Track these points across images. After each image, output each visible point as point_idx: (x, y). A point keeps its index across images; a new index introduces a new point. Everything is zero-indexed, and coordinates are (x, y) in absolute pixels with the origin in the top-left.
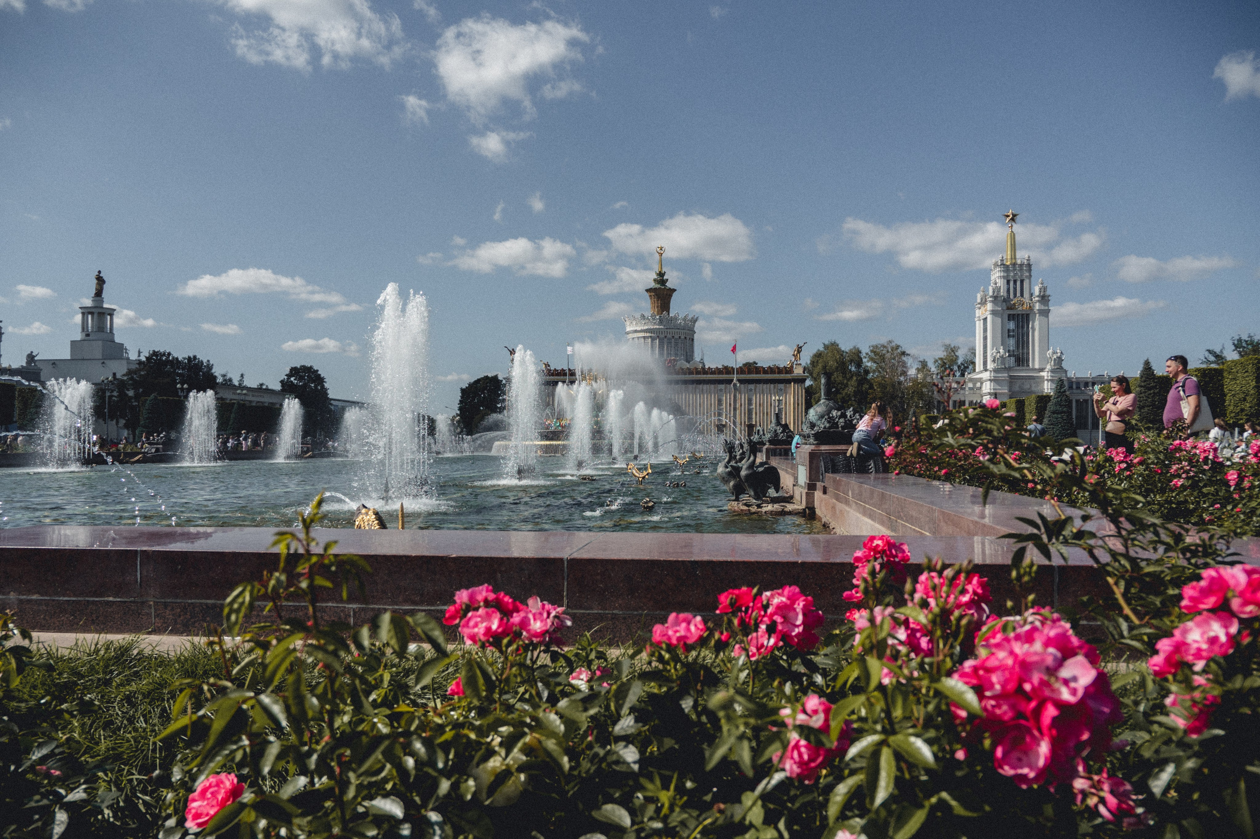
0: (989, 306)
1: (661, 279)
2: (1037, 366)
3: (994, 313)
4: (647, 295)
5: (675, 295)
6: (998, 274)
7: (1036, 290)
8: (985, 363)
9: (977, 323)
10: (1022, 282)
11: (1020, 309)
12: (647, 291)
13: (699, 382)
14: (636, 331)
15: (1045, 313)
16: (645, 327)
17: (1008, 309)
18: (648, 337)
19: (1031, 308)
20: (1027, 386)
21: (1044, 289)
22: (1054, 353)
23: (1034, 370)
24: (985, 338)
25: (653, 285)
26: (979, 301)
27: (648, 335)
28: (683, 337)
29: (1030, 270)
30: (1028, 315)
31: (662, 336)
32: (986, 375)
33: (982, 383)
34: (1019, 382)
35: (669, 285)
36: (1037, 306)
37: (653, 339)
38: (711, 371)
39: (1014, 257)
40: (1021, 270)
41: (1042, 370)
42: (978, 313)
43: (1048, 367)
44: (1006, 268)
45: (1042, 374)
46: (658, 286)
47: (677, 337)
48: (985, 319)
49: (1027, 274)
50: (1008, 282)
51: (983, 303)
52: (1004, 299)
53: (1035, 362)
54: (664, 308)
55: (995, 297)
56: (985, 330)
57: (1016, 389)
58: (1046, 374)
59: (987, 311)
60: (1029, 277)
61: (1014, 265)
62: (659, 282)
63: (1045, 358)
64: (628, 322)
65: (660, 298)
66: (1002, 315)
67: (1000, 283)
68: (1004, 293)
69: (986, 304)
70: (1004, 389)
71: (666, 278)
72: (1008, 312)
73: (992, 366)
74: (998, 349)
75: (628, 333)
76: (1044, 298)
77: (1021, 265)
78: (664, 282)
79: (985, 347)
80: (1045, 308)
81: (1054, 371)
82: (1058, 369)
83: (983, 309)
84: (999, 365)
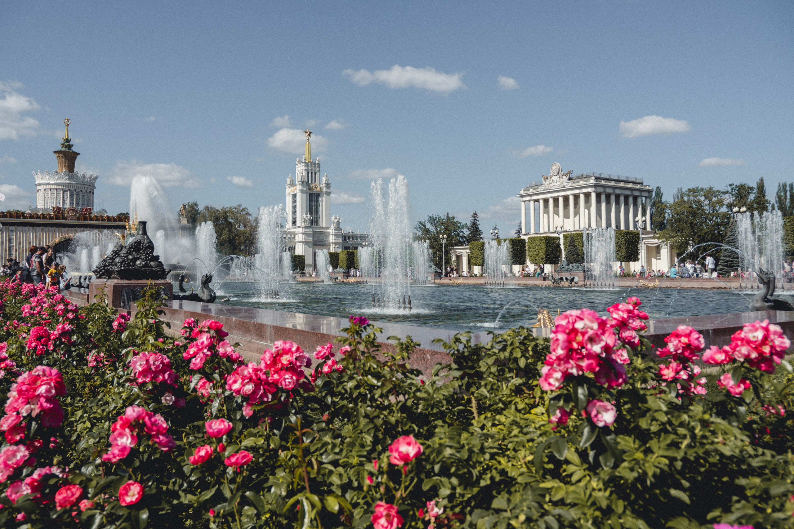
0: (299, 187)
1: (67, 143)
2: (324, 226)
3: (302, 191)
4: (55, 156)
5: (78, 157)
6: (302, 168)
7: (324, 180)
8: (294, 222)
9: (287, 197)
10: (315, 173)
11: (315, 190)
12: (55, 152)
13: (105, 227)
14: (48, 184)
15: (328, 194)
16: (59, 181)
17: (310, 189)
18: (60, 189)
19: (321, 190)
20: (321, 238)
21: (328, 179)
22: (336, 218)
23: (323, 228)
24: (294, 207)
25: (60, 148)
26: (288, 182)
27: (60, 187)
28: (88, 191)
29: (319, 167)
30: (319, 194)
31: (72, 189)
32: (300, 230)
33: (295, 235)
34: (317, 235)
35: (74, 149)
36: (325, 190)
37: (64, 191)
38: (109, 219)
39: (310, 158)
40: (315, 167)
41: (328, 228)
42: (288, 190)
43: (332, 227)
44: (307, 165)
45: (328, 230)
46: (64, 149)
47: (84, 191)
48: (294, 196)
49: (317, 169)
50: (308, 173)
51: (293, 184)
52: (307, 184)
53: (323, 223)
54: (71, 167)
55: (303, 182)
56: (294, 201)
57: (316, 239)
58: (331, 231)
59: (296, 190)
60: (319, 171)
61: (311, 163)
62: (66, 147)
63: (329, 221)
64: (40, 176)
65: (66, 159)
66: (306, 193)
67: (305, 173)
68: (306, 180)
69: (295, 185)
70: (310, 239)
71: (71, 143)
72: (309, 192)
73: (303, 225)
74: (306, 214)
75: (39, 185)
76: (328, 185)
77: (315, 164)
78: (69, 147)
79: (294, 212)
80: (329, 191)
81: (335, 229)
82: (338, 228)
83: (292, 188)
84: (308, 224)
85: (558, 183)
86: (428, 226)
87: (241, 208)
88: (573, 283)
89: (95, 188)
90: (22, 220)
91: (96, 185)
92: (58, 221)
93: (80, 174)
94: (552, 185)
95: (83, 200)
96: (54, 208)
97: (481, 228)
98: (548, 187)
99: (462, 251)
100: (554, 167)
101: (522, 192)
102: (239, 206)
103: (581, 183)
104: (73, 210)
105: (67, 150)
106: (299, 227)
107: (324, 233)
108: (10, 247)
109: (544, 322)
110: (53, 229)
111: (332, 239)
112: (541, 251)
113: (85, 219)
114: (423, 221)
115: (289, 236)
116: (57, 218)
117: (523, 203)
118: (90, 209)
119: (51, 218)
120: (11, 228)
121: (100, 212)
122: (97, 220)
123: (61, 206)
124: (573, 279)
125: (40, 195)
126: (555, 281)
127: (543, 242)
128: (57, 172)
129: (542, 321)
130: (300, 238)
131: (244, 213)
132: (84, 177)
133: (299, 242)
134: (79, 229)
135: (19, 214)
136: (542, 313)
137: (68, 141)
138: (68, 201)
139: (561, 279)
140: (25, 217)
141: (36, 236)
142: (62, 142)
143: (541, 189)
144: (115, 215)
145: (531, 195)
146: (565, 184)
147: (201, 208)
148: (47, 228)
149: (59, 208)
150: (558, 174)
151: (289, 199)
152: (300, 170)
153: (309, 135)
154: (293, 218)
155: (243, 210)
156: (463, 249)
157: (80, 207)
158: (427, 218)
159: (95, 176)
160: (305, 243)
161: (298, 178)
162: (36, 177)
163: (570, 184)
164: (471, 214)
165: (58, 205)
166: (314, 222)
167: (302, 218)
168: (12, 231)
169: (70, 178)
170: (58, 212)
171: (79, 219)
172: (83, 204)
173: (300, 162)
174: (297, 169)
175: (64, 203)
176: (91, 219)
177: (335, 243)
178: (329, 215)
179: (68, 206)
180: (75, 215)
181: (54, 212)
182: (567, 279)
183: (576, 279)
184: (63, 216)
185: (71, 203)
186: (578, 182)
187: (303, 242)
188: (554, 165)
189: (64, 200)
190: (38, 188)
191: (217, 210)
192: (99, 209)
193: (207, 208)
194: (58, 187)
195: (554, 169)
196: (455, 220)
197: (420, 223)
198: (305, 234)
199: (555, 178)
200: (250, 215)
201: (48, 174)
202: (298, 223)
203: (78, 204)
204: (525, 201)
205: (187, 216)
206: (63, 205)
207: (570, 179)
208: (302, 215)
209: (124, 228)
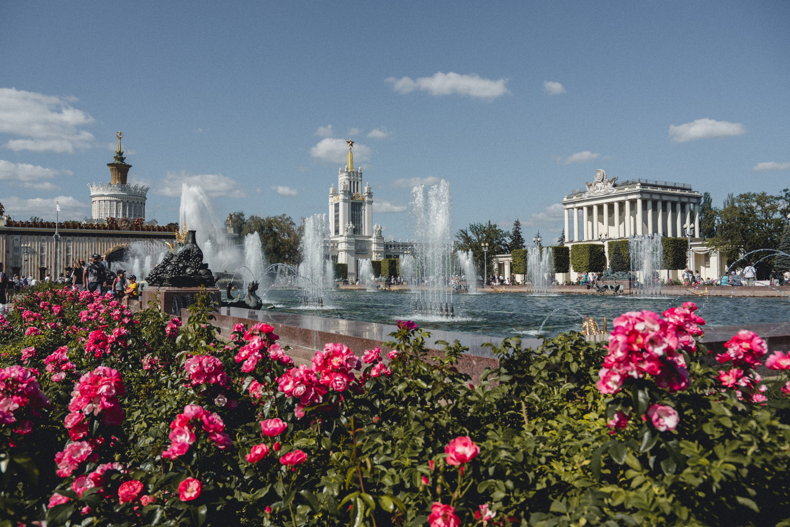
0: (341, 197)
1: (120, 156)
2: (366, 235)
3: (344, 201)
4: (109, 168)
5: (130, 169)
6: (345, 177)
7: (366, 189)
8: (337, 231)
9: (330, 206)
10: (357, 183)
11: (357, 200)
12: (109, 165)
13: (155, 237)
14: (103, 196)
15: (370, 203)
16: (112, 193)
17: (352, 199)
18: (113, 201)
19: (363, 200)
20: (363, 247)
21: (369, 189)
22: (378, 227)
23: (365, 237)
24: (337, 216)
25: (113, 161)
26: (331, 192)
27: (114, 199)
28: (140, 202)
29: (361, 177)
30: (361, 204)
31: (125, 201)
32: (343, 239)
33: (338, 244)
34: (360, 244)
35: (126, 162)
36: (367, 199)
37: (118, 202)
38: (159, 229)
39: (352, 168)
40: (357, 176)
41: (370, 237)
42: (331, 200)
43: (374, 235)
44: (349, 174)
45: (370, 239)
46: (117, 162)
47: (136, 202)
48: (337, 205)
49: (360, 178)
50: (350, 182)
51: (335, 194)
52: (349, 193)
53: (366, 232)
54: (123, 179)
55: (345, 191)
56: (337, 211)
57: (358, 248)
58: (373, 240)
59: (338, 199)
60: (361, 181)
61: (353, 172)
62: (119, 159)
63: (371, 230)
64: (95, 188)
65: (119, 171)
66: (349, 202)
67: (347, 183)
68: (349, 189)
69: (338, 195)
70: (353, 248)
71: (123, 156)
72: (351, 201)
73: (346, 234)
74: (349, 223)
75: (94, 196)
76: (370, 194)
77: (357, 173)
78: (122, 159)
79: (337, 221)
80: (370, 200)
81: (377, 238)
82: (380, 237)
83: (335, 198)
84: (350, 233)
85: (603, 190)
86: (470, 234)
87: (286, 218)
88: (618, 292)
89: (146, 199)
90: (78, 230)
91: (147, 196)
92: (111, 232)
93: (133, 185)
94: (596, 192)
95: (135, 211)
96: (108, 219)
97: (523, 236)
98: (592, 194)
99: (504, 259)
100: (599, 174)
101: (565, 199)
102: (284, 215)
103: (626, 189)
104: (126, 220)
105: (119, 162)
106: (341, 236)
107: (367, 241)
108: (67, 257)
109: (590, 330)
110: (107, 239)
111: (374, 247)
112: (585, 259)
113: (137, 229)
114: (464, 229)
115: (332, 245)
116: (111, 228)
117: (566, 211)
118: (142, 220)
119: (105, 228)
120: (69, 238)
121: (151, 222)
122: (149, 230)
123: (114, 217)
124: (618, 288)
125: (95, 207)
126: (599, 289)
127: (587, 250)
128: (110, 184)
129: (587, 329)
130: (342, 247)
131: (289, 222)
132: (136, 188)
133: (342, 251)
134: (131, 239)
135: (76, 225)
136: (588, 321)
137: (120, 153)
138: (121, 212)
139: (606, 287)
140: (81, 228)
141: (92, 246)
142: (115, 155)
143: (585, 196)
144: (165, 225)
145: (574, 203)
146: (610, 191)
147: (247, 217)
148: (101, 239)
149: (112, 219)
150: (603, 180)
151: (332, 209)
152: (343, 179)
153: (351, 145)
154: (336, 227)
155: (288, 219)
156: (505, 257)
157: (132, 218)
158: (468, 227)
159: (146, 187)
160: (348, 251)
161: (341, 188)
162: (91, 189)
163: (615, 191)
164: (513, 222)
165: (112, 216)
166: (356, 231)
167: (344, 228)
168: (69, 241)
169: (123, 190)
170: (112, 223)
171: (131, 229)
172: (135, 215)
173: (342, 172)
174: (340, 179)
175: (117, 214)
176: (143, 229)
177: (377, 252)
178: (371, 224)
179: (121, 217)
180: (128, 225)
181: (108, 223)
182: (612, 287)
183: (621, 288)
184: (117, 226)
185: (124, 214)
186: (624, 189)
187: (345, 251)
188: (599, 171)
189: (117, 211)
190: (93, 199)
191: (263, 220)
192: (150, 220)
193: (252, 218)
194: (111, 199)
195: (599, 175)
196: (497, 228)
197: (462, 231)
198: (348, 242)
199: (599, 185)
200: (294, 224)
201: (102, 186)
202: (341, 233)
203: (130, 215)
204: (568, 209)
205: (233, 226)
206: (116, 216)
207: (615, 186)
208: (344, 223)
209: (174, 237)
